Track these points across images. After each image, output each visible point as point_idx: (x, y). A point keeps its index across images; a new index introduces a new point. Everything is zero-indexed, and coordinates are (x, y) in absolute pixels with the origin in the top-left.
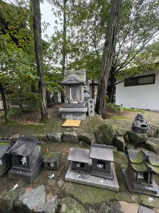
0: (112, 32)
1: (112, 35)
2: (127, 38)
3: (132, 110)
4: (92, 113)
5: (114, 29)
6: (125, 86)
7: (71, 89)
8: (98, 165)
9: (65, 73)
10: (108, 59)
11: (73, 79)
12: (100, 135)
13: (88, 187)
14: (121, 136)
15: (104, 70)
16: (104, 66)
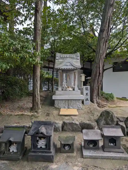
0: (108, 21)
1: (108, 23)
2: (117, 22)
3: (123, 98)
4: (87, 101)
5: (110, 18)
6: (113, 71)
7: (64, 75)
8: (111, 143)
9: (57, 56)
10: (103, 45)
11: (68, 64)
12: (102, 122)
13: (105, 160)
14: (122, 122)
15: (100, 56)
16: (99, 52)
